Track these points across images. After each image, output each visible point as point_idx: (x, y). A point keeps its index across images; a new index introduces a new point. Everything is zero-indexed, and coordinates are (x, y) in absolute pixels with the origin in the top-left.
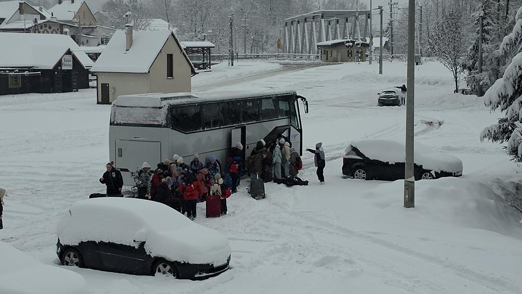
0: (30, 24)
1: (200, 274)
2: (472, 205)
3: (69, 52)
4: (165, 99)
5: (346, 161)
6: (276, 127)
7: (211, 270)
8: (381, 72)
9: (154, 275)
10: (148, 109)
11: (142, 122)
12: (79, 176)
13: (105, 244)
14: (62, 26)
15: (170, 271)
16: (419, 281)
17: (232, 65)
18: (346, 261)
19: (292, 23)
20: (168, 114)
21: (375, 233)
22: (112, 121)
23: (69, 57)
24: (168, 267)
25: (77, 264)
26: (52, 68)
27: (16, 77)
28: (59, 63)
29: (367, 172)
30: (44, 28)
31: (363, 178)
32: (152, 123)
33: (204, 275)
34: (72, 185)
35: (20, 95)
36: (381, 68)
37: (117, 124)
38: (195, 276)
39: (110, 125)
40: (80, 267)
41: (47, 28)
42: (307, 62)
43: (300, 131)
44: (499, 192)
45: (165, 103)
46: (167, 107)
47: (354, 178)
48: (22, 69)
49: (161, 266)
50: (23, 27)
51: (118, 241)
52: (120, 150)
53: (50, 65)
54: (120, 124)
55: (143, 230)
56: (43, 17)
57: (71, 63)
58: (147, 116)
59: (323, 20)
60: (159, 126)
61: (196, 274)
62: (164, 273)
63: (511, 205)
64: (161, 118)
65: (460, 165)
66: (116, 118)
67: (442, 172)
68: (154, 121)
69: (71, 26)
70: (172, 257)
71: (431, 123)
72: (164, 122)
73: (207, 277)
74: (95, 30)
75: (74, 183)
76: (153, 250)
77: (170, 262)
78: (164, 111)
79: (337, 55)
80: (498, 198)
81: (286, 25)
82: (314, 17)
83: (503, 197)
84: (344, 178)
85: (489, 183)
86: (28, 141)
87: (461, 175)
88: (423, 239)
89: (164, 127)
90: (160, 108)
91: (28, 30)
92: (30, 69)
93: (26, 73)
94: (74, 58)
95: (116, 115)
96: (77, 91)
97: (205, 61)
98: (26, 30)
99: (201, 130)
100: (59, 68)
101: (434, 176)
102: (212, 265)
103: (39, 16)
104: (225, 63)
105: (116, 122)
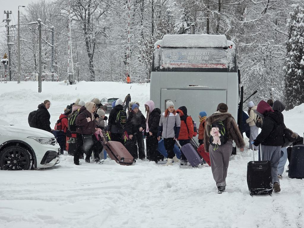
8: (40, 90)
10: (209, 50)
11: (200, 66)
58: (207, 58)
60: (225, 70)
64: (227, 60)
68: (217, 64)
90: (226, 48)
105: (162, 66)
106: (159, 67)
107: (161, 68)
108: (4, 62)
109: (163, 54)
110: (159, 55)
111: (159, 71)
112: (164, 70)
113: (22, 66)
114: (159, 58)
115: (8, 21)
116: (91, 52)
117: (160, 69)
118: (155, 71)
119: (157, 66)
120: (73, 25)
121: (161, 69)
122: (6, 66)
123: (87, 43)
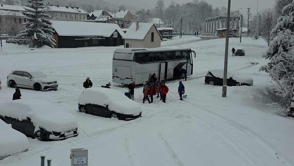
0: (105, 19)
1: (128, 118)
2: (252, 97)
3: (116, 31)
4: (134, 50)
5: (206, 77)
6: (180, 63)
7: (132, 117)
8: (241, 42)
9: (111, 118)
10: (127, 54)
11: (124, 59)
12: (104, 79)
13: (95, 105)
14: (118, 20)
15: (116, 117)
16: (213, 126)
17: (181, 37)
18: (187, 116)
19: (209, 21)
20: (134, 56)
21: (206, 106)
22: (114, 58)
23: (116, 33)
24: (116, 115)
25: (85, 112)
26: (109, 37)
27: (96, 40)
28: (112, 35)
29: (214, 82)
30: (111, 21)
31: (213, 84)
32: (128, 59)
33: (130, 119)
34: (99, 82)
35: (97, 47)
36: (241, 40)
37: (115, 59)
38: (126, 119)
39: (113, 59)
40: (86, 113)
41: (112, 21)
42: (212, 37)
43: (192, 65)
44: (266, 93)
45: (133, 52)
46: (134, 53)
47: (209, 84)
48: (98, 37)
49: (113, 114)
50: (103, 20)
51: (99, 104)
52: (116, 69)
53: (109, 35)
54: (116, 59)
55: (108, 101)
56: (111, 17)
57: (117, 35)
58: (126, 57)
59: (220, 20)
60: (131, 61)
61: (126, 118)
62: (114, 117)
63: (270, 98)
64: (132, 57)
65: (252, 81)
66: (115, 57)
67: (244, 83)
68: (129, 59)
69: (122, 21)
70: (118, 111)
71: (253, 64)
72: (133, 59)
73: (130, 120)
74: (131, 22)
75: (100, 81)
76: (111, 108)
77: (117, 113)
78: (133, 55)
79: (224, 34)
80: (264, 95)
81: (206, 22)
82: (217, 18)
83: (267, 95)
84: (205, 84)
85: (263, 89)
86: (91, 65)
87: (252, 85)
88: (224, 110)
89: (133, 61)
90: (131, 54)
91: (105, 22)
92: (101, 37)
93: (99, 38)
94: (118, 33)
95: (115, 55)
96: (119, 46)
97: (170, 36)
98: (104, 21)
99: (148, 63)
100: (112, 37)
101: (241, 85)
102: (133, 115)
103: (110, 16)
104: (178, 36)
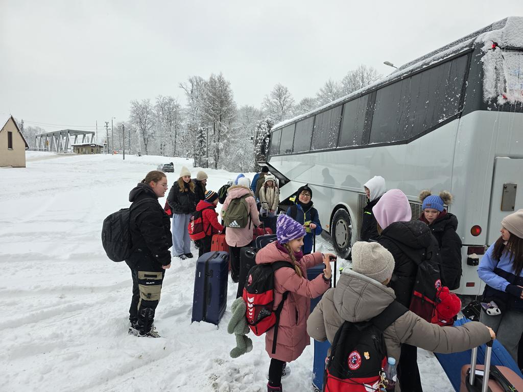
105: (505, 98)
106: (495, 100)
107: (501, 101)
108: (105, 144)
109: (504, 67)
110: (496, 68)
111: (497, 110)
112: (508, 107)
113: (114, 148)
114: (495, 77)
115: (107, 127)
116: (146, 143)
117: (498, 105)
118: (487, 110)
119: (491, 96)
120: (138, 131)
121: (501, 106)
122: (106, 147)
123: (144, 139)
